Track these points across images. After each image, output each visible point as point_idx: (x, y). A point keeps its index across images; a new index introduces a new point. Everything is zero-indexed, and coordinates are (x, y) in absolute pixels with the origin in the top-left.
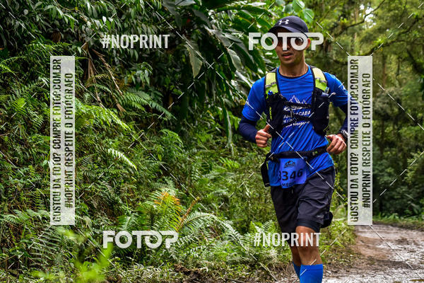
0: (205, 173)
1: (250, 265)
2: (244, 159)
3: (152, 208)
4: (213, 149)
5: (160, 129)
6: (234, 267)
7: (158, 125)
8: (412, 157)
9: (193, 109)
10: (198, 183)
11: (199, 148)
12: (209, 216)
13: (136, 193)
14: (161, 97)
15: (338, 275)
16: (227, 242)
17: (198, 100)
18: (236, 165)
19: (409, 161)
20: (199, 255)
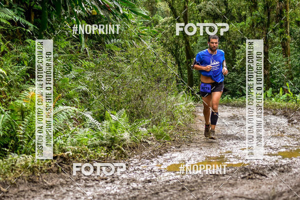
0: (66, 74)
1: (108, 147)
2: (98, 60)
3: (22, 106)
4: (72, 53)
5: (25, 39)
6: (94, 150)
7: (24, 36)
8: (239, 48)
9: (52, 21)
10: (60, 82)
11: (60, 53)
12: (71, 109)
13: (8, 94)
14: (23, 12)
15: (180, 149)
16: (87, 129)
17: (56, 13)
18: (92, 65)
19: (237, 51)
20: (64, 142)
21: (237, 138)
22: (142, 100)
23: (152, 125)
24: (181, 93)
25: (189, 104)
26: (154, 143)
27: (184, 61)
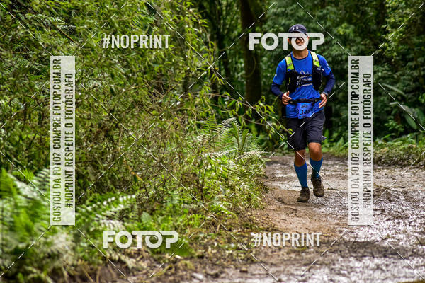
21: (385, 253)
22: (111, 140)
23: (140, 214)
24: (226, 122)
25: (247, 155)
26: (144, 265)
27: (236, 33)
